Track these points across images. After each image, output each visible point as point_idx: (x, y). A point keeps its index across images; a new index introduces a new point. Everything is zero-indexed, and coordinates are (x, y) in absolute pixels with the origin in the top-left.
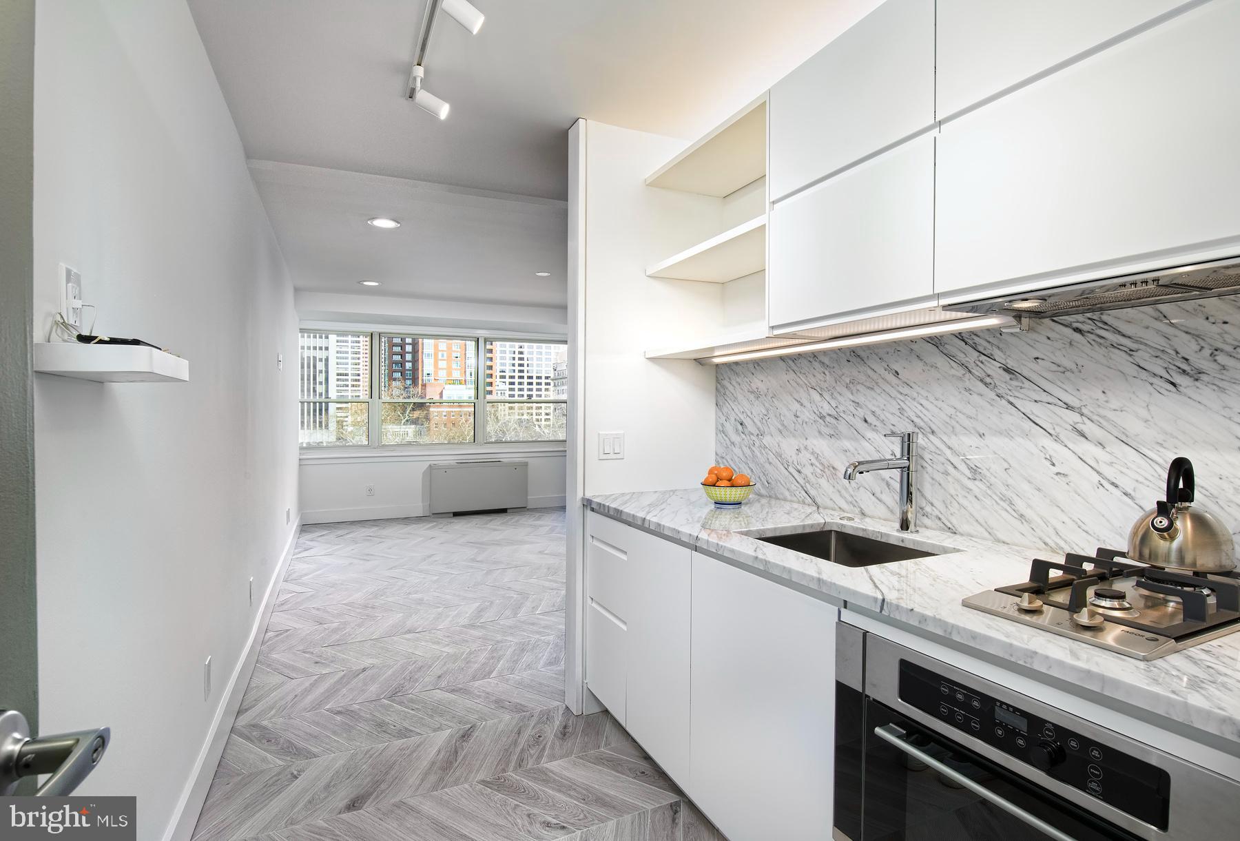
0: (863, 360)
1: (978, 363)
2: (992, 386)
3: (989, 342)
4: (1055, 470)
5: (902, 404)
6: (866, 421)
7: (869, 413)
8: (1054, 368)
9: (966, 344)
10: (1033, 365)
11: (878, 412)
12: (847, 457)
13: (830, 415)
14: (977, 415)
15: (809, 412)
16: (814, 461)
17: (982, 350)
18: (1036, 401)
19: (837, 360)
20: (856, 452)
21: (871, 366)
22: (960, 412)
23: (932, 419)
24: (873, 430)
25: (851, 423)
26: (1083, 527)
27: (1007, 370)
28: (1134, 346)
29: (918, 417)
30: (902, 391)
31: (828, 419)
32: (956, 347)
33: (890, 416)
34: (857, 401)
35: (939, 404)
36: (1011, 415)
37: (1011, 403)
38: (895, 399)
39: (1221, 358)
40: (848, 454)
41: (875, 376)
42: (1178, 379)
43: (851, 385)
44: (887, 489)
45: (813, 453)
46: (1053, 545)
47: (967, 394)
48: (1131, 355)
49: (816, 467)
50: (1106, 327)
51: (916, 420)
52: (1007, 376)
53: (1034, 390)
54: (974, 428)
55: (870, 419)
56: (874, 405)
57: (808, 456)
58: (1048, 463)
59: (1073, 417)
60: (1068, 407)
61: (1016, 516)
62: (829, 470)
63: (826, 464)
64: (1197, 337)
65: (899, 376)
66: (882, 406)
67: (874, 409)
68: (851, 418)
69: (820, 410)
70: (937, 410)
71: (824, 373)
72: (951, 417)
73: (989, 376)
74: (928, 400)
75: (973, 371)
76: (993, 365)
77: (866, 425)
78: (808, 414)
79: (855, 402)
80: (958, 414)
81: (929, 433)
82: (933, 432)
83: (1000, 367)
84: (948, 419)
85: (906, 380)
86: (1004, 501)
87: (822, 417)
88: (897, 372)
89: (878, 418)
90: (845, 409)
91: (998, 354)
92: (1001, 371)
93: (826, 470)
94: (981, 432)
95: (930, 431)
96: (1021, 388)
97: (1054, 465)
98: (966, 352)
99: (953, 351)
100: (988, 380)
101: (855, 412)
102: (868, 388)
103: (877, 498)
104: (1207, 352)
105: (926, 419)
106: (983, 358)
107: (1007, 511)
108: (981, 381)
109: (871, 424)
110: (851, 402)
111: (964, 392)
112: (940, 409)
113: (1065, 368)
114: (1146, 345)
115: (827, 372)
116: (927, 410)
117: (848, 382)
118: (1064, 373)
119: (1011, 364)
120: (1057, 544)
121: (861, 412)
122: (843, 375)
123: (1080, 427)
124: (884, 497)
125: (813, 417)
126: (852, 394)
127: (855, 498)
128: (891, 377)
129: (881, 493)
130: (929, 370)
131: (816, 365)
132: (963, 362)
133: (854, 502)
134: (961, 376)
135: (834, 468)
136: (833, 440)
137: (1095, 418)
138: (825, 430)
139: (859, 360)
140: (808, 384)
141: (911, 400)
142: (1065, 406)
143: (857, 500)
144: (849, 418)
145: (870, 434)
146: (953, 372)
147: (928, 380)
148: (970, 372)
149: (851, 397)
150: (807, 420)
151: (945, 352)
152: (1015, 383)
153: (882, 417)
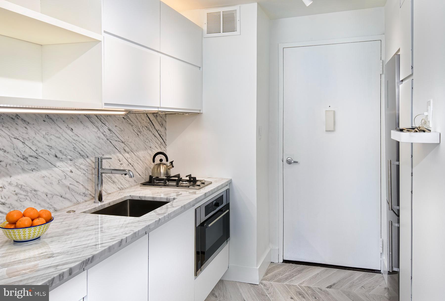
0: (54, 121)
1: (101, 126)
2: (105, 136)
3: (104, 119)
4: (120, 163)
5: (75, 145)
6: (56, 156)
7: (58, 152)
8: (120, 130)
9: (98, 118)
10: (115, 128)
11: (63, 150)
12: (45, 180)
13: (31, 156)
14: (102, 147)
15: (12, 156)
16: (18, 190)
17: (102, 121)
18: (116, 141)
19: (36, 120)
20: (50, 176)
21: (59, 125)
22: (97, 147)
23: (87, 151)
24: (61, 161)
25: (47, 159)
26: (126, 179)
27: (109, 130)
28: (133, 124)
29: (82, 151)
30: (74, 139)
31: (30, 159)
32: (95, 120)
33: (69, 152)
34: (50, 145)
35: (90, 144)
36: (111, 146)
37: (110, 142)
38: (71, 143)
39: (143, 128)
40: (45, 178)
41: (61, 131)
42: (139, 134)
43: (46, 136)
44: (69, 190)
45: (17, 186)
46: (120, 188)
47: (99, 139)
48: (132, 127)
49: (21, 194)
50: (128, 118)
51: (81, 152)
52: (109, 132)
53: (116, 137)
54: (101, 153)
55: (59, 155)
56: (61, 147)
57: (12, 188)
58: (119, 161)
59: (123, 145)
60: (123, 142)
61: (112, 182)
62: (31, 193)
63: (28, 189)
64: (141, 123)
65: (73, 131)
66: (65, 147)
67: (61, 149)
68: (47, 156)
69: (23, 154)
70: (89, 147)
71: (26, 128)
72: (94, 149)
73: (105, 132)
74: (85, 142)
75: (100, 130)
76: (106, 128)
77: (56, 159)
78: (12, 158)
79: (49, 146)
80: (96, 147)
81: (86, 157)
82: (88, 157)
83: (107, 129)
84: (93, 150)
85: (77, 134)
86: (109, 178)
87: (25, 158)
88: (72, 129)
89: (63, 154)
90: (42, 151)
91: (107, 124)
92: (108, 130)
93: (29, 194)
94: (103, 154)
95: (86, 156)
96: (113, 136)
97: (120, 161)
98: (98, 121)
99: (94, 121)
100: (104, 133)
101: (49, 152)
102: (57, 137)
103: (64, 198)
104: (142, 127)
105: (85, 151)
106: (103, 125)
107: (110, 181)
108: (103, 134)
109: (59, 158)
110: (47, 147)
111: (98, 138)
112: (90, 146)
113: (122, 130)
114: (134, 124)
115: (27, 127)
116: (85, 147)
117: (44, 134)
118: (121, 131)
119: (110, 128)
120: (121, 187)
121: (53, 152)
122: (41, 129)
123: (125, 148)
124: (67, 196)
125: (16, 159)
126: (47, 141)
127: (50, 203)
128: (69, 132)
129: (66, 194)
130: (85, 129)
131: (20, 122)
132: (97, 126)
133: (50, 206)
134: (96, 131)
135: (35, 191)
136: (34, 173)
137: (127, 145)
138: (26, 167)
139: (51, 121)
140: (11, 136)
141: (78, 143)
142: (122, 142)
143: (52, 204)
144: (46, 156)
145: (58, 164)
146: (94, 130)
147: (85, 133)
148: (99, 130)
149: (47, 143)
150: (11, 162)
151: (91, 121)
152: (111, 135)
153: (65, 153)
